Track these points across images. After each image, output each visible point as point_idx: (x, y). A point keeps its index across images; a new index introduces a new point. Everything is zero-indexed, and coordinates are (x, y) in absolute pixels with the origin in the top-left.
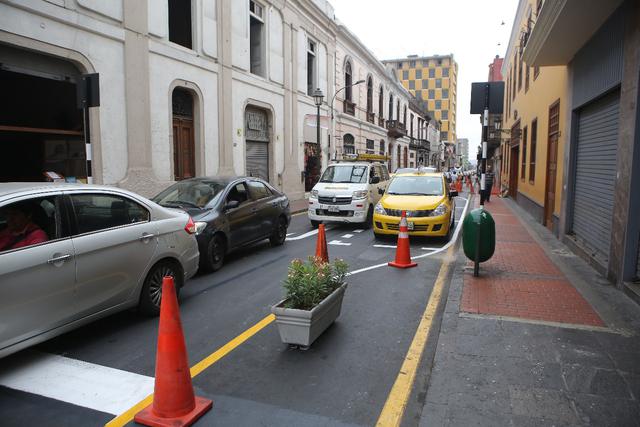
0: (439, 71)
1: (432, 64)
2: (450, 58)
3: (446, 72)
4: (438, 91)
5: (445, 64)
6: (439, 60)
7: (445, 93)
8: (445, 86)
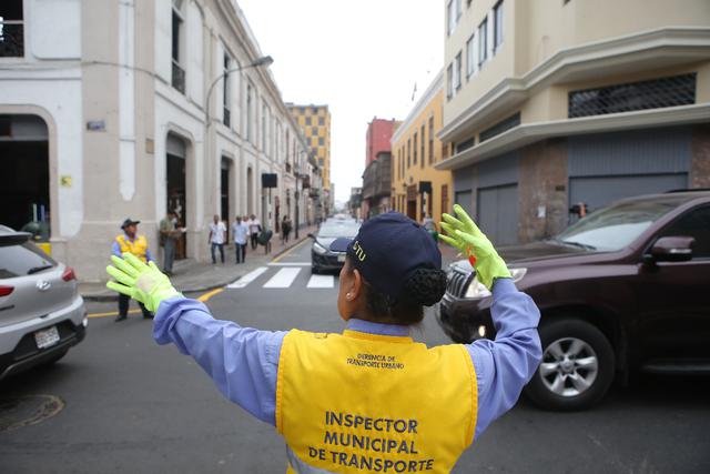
0: (315, 120)
1: (308, 113)
2: (325, 108)
3: (322, 121)
4: (315, 139)
5: (321, 113)
6: (315, 110)
7: (321, 141)
8: (321, 134)
